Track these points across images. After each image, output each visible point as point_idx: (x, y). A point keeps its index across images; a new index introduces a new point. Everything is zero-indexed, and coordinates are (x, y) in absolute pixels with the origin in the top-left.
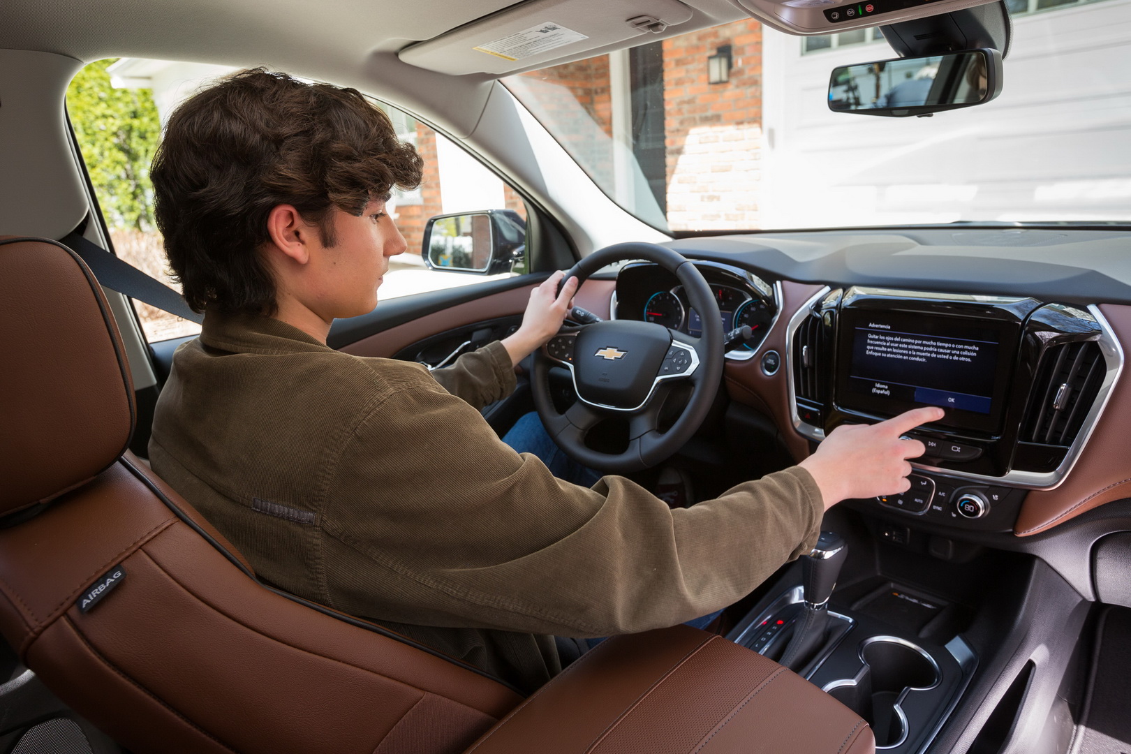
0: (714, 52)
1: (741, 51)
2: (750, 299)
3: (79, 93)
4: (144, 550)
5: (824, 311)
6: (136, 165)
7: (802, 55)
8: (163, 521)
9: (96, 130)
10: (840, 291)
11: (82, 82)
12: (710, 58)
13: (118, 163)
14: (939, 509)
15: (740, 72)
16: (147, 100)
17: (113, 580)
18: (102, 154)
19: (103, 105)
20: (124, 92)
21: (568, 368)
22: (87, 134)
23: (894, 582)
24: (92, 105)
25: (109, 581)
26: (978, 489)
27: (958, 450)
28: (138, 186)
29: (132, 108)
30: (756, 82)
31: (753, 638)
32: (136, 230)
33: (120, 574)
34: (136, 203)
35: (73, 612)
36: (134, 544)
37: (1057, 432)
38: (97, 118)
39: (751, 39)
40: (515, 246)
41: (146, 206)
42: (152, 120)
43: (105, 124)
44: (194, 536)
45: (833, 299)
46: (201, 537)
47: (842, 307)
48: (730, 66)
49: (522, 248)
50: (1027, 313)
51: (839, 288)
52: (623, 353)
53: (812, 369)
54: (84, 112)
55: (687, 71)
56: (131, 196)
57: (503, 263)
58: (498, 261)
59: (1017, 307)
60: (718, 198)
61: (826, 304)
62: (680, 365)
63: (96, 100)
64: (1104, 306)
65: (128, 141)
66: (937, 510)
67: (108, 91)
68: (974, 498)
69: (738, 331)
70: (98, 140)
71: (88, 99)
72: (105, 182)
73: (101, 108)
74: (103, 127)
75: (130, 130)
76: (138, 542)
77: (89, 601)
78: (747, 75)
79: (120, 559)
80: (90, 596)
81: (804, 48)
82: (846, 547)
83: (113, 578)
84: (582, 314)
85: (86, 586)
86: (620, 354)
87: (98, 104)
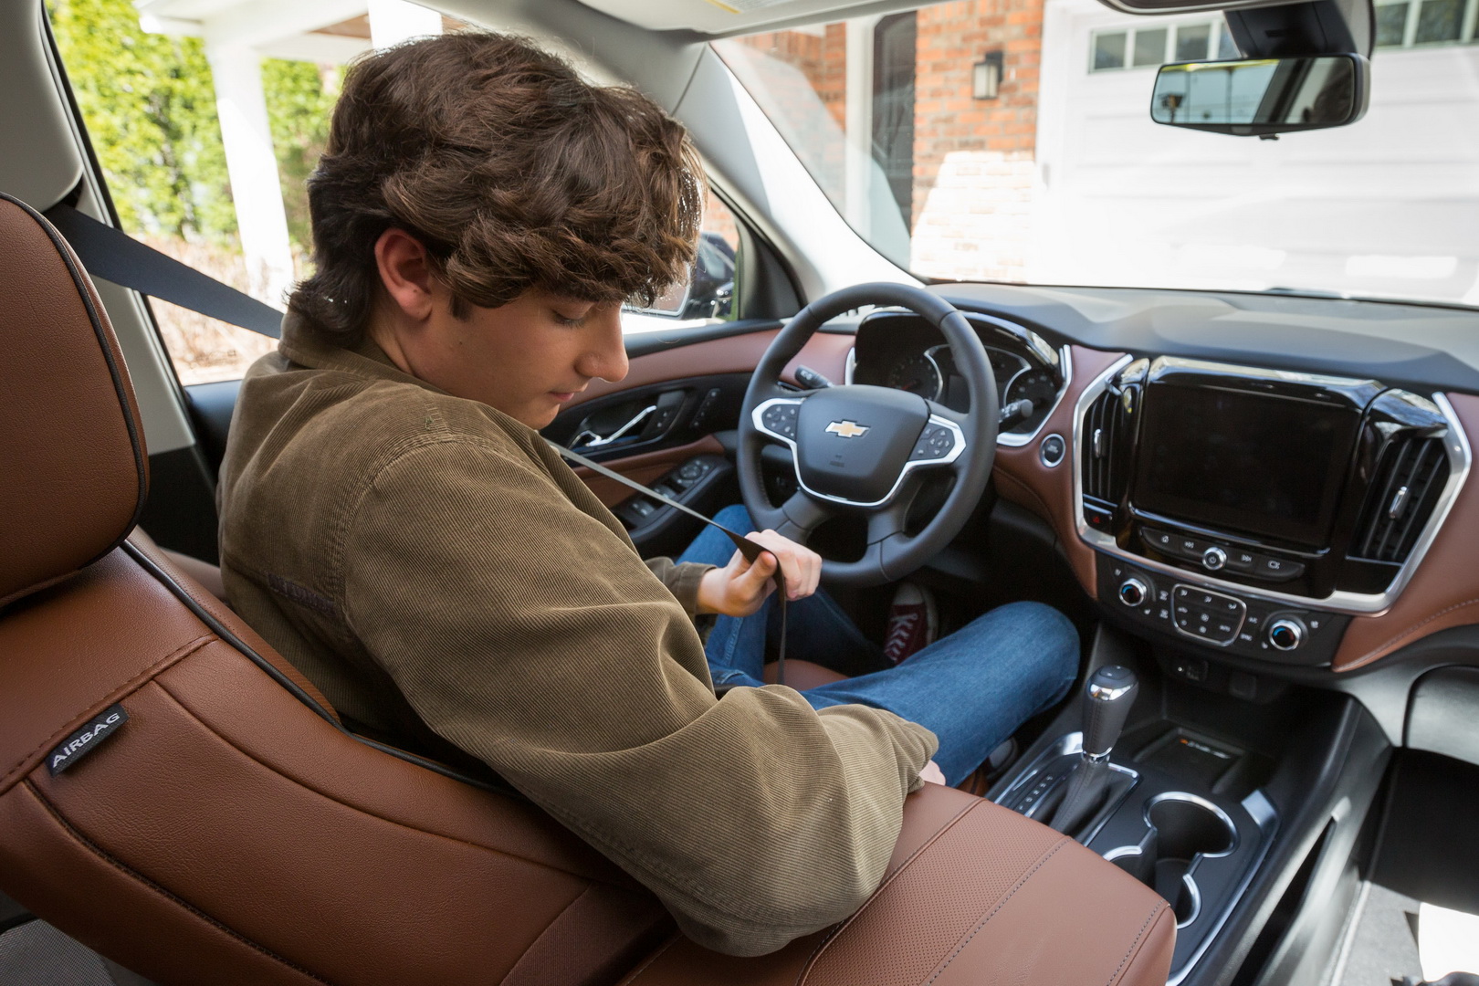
0: (981, 58)
1: (1015, 60)
2: (1028, 367)
3: (91, 33)
4: (157, 683)
5: (1123, 387)
6: (178, 146)
7: (1089, 72)
8: (190, 639)
9: (116, 88)
10: (1144, 362)
11: (95, 19)
12: (977, 65)
13: (150, 140)
14: (1248, 638)
15: (1013, 88)
16: (195, 53)
17: (105, 726)
18: (126, 127)
19: (128, 56)
20: (162, 39)
21: (787, 446)
22: (104, 96)
23: (1183, 727)
24: (111, 54)
25: (99, 727)
26: (1295, 614)
27: (1277, 566)
28: (181, 177)
29: (173, 63)
30: (1030, 103)
31: (1016, 798)
32: (177, 238)
33: (118, 717)
34: (178, 201)
35: (40, 776)
36: (143, 673)
37: (1390, 547)
38: (119, 73)
39: (1029, 46)
40: (719, 283)
41: (193, 206)
42: (204, 83)
43: (131, 84)
44: (242, 662)
45: (1134, 371)
46: (252, 663)
47: (1148, 382)
48: (1000, 78)
49: (730, 285)
50: (1369, 399)
51: (1144, 357)
52: (864, 429)
53: (1105, 459)
54: (99, 62)
55: (947, 80)
56: (169, 190)
57: (704, 305)
58: (696, 302)
59: (1356, 391)
60: (976, 248)
61: (1126, 377)
62: (939, 448)
63: (116, 48)
64: (1452, 395)
65: (165, 110)
66: (1245, 640)
67: (138, 36)
68: (1290, 625)
69: (1015, 406)
70: (119, 105)
71: (106, 45)
72: (129, 167)
73: (126, 60)
74: (127, 87)
75: (168, 96)
76: (149, 670)
77: (64, 757)
78: (1020, 94)
79: (118, 696)
80: (66, 749)
81: (1093, 64)
82: (1137, 685)
83: (106, 724)
84: (809, 377)
85: (61, 737)
86: (860, 431)
87: (119, 53)
